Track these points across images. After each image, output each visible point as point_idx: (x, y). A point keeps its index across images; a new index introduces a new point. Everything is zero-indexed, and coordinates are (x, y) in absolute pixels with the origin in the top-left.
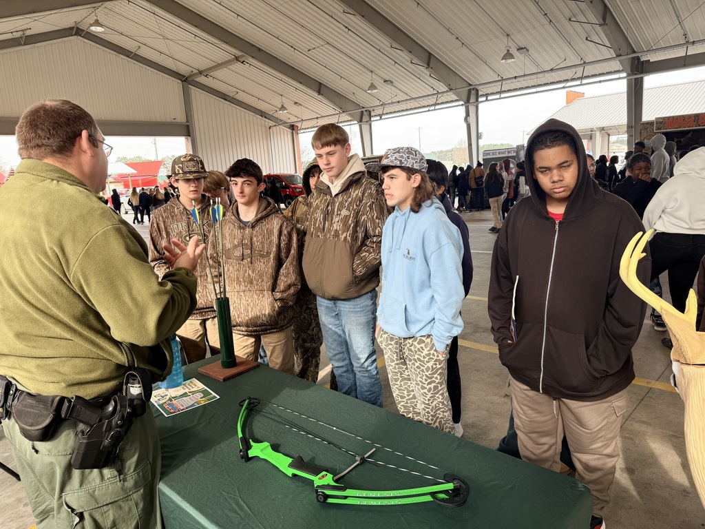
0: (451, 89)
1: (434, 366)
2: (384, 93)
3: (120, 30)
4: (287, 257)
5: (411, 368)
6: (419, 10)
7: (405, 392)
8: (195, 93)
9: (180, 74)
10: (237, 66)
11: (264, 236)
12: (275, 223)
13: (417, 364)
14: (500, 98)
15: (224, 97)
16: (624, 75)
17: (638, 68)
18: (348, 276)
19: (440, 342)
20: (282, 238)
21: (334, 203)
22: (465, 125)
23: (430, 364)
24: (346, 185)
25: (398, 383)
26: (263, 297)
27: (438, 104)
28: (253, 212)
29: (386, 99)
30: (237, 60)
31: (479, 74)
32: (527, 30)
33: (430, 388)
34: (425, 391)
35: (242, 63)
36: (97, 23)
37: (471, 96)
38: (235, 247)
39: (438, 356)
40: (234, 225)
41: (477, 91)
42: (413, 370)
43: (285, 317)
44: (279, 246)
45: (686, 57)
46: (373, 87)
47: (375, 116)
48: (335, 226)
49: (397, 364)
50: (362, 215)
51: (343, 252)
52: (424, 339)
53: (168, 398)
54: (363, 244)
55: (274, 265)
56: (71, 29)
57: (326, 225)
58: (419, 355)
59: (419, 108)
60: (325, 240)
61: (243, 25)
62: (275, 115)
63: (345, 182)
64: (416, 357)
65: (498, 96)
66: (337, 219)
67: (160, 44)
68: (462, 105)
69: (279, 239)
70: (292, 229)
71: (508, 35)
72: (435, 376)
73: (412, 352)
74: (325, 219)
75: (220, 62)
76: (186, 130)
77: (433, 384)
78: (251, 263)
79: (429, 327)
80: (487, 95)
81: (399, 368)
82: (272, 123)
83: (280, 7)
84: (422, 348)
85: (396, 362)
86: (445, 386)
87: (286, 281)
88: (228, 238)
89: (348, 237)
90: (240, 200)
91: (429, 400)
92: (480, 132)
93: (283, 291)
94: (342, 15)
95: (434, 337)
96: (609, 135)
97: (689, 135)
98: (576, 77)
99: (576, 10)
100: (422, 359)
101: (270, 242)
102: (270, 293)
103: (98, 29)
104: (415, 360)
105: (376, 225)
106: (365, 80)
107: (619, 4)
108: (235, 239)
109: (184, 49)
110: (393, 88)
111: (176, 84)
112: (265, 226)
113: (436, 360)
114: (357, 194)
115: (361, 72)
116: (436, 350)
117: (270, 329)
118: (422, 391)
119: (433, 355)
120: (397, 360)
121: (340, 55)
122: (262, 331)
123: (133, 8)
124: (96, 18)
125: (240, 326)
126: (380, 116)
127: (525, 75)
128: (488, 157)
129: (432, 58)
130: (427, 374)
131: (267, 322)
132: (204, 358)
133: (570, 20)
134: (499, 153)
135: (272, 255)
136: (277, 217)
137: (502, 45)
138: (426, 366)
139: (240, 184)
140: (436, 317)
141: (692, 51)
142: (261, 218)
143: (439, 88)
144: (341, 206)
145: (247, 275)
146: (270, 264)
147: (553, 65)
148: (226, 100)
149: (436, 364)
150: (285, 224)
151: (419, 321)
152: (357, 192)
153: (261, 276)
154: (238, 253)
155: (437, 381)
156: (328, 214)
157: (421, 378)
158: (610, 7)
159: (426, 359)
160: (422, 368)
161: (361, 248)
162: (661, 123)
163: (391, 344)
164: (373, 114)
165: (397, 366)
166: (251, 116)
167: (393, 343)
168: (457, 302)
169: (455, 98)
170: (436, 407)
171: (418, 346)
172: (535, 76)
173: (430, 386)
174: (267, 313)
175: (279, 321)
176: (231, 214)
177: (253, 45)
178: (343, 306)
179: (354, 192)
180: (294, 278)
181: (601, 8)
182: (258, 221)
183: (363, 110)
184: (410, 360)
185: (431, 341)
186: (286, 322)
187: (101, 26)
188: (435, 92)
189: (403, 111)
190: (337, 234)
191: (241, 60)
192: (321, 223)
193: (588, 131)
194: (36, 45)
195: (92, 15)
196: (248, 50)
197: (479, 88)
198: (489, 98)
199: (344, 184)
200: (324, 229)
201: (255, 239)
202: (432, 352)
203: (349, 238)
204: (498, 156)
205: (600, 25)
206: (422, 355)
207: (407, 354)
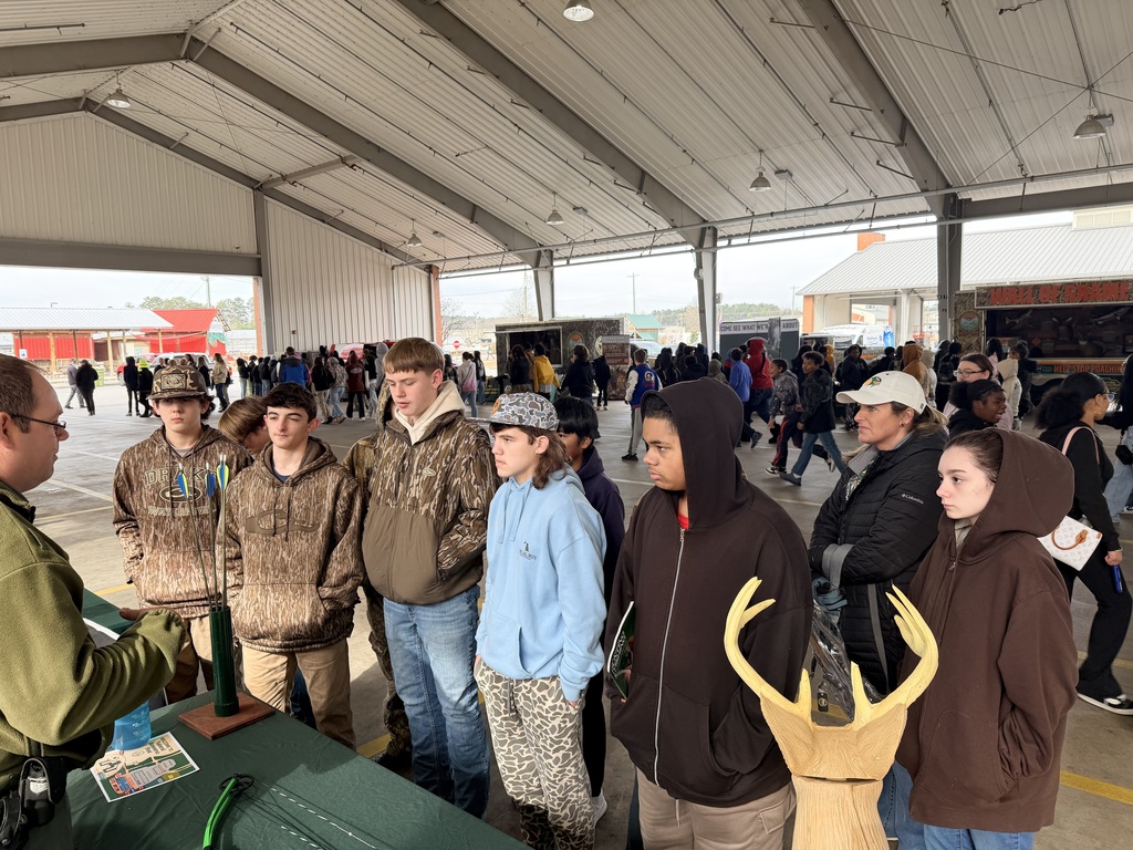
0: (675, 227)
1: (563, 725)
2: (574, 225)
3: (158, 107)
4: (344, 532)
5: (529, 726)
6: (627, 106)
7: (516, 761)
8: (274, 208)
9: (251, 179)
10: (344, 171)
11: (310, 499)
12: (330, 480)
13: (538, 722)
14: (749, 244)
15: (321, 217)
16: (933, 218)
17: (954, 211)
18: (429, 570)
19: (570, 687)
20: (338, 503)
21: (412, 455)
22: (695, 282)
23: (556, 723)
24: (433, 429)
25: (505, 748)
26: (302, 594)
27: (656, 247)
28: (296, 462)
29: (577, 235)
30: (344, 163)
31: (719, 207)
32: (790, 145)
33: (557, 758)
34: (550, 761)
35: (352, 167)
36: (119, 94)
37: (705, 237)
38: (263, 514)
39: (567, 709)
40: (264, 481)
41: (715, 230)
42: (531, 730)
43: (335, 626)
44: (333, 515)
45: (1023, 197)
46: (555, 216)
47: (560, 258)
48: (413, 490)
49: (505, 719)
50: (455, 476)
51: (423, 533)
52: (547, 682)
53: (119, 767)
54: (455, 519)
55: (323, 544)
56: (78, 99)
57: (400, 489)
58: (540, 708)
59: (628, 250)
60: (398, 512)
61: (355, 111)
62: (403, 248)
63: (431, 425)
64: (536, 710)
65: (745, 240)
66: (416, 482)
67: (220, 132)
68: (691, 251)
69: (335, 504)
70: (355, 490)
71: (761, 151)
72: (564, 739)
73: (530, 701)
74: (398, 479)
75: (316, 164)
76: (256, 266)
77: (562, 752)
78: (286, 539)
79: (555, 663)
80: (730, 237)
81: (507, 725)
82: (396, 261)
83: (413, 88)
84: (544, 696)
85: (503, 716)
86: (579, 752)
87: (341, 570)
88: (251, 500)
89: (431, 510)
90: (277, 441)
91: (555, 776)
92: (717, 292)
93: (335, 586)
94: (508, 107)
95: (562, 679)
96: (922, 300)
97: (1028, 315)
98: (862, 217)
99: (862, 122)
100: (545, 714)
101: (319, 509)
102: (314, 587)
103: (122, 104)
104: (534, 715)
105: (475, 494)
106: (544, 205)
107: (924, 116)
108: (262, 502)
109: (259, 140)
110: (586, 219)
111: (245, 194)
112: (313, 484)
113: (565, 716)
114: (448, 445)
115: (539, 193)
116: (564, 700)
117: (310, 644)
118: (546, 761)
119: (561, 708)
120: (505, 712)
121: (505, 165)
122: (297, 646)
123: (179, 75)
124: (118, 86)
125: (264, 637)
126: (568, 259)
127: (785, 212)
128: (728, 332)
129: (647, 178)
130: (553, 736)
131: (306, 633)
132: (194, 694)
133: (852, 134)
134: (744, 328)
135: (320, 529)
136: (334, 470)
137: (751, 165)
138: (550, 725)
139: (281, 418)
140: (565, 648)
141: (1033, 189)
142: (308, 472)
143: (657, 223)
144: (423, 462)
145: (278, 558)
146: (317, 542)
147: (829, 199)
148: (324, 222)
149: (565, 722)
150: (345, 481)
151: (539, 654)
152: (447, 441)
153: (301, 562)
154: (267, 524)
155: (567, 747)
156: (403, 471)
157: (544, 741)
158: (910, 119)
159: (550, 715)
160: (545, 727)
161: (452, 527)
162: (985, 295)
163: (498, 688)
164: (556, 255)
165: (504, 723)
166: (363, 249)
167: (500, 685)
168: (595, 625)
169: (681, 239)
170: (566, 786)
171: (539, 694)
172: (803, 213)
173: (556, 754)
174: (306, 621)
175: (326, 632)
176: (261, 463)
177: (369, 142)
178: (423, 613)
179: (443, 442)
180: (353, 565)
181: (898, 120)
182: (302, 476)
183: (541, 249)
184: (527, 714)
185: (558, 686)
186: (336, 633)
187: (125, 98)
188: (652, 229)
189: (602, 253)
190: (415, 505)
191: (351, 163)
192: (392, 484)
193: (889, 294)
194: (17, 122)
195: (112, 81)
196: (359, 148)
197: (718, 226)
198: (734, 242)
199: (428, 428)
200: (396, 494)
201: (295, 503)
202: (558, 703)
203: (433, 512)
204: (742, 332)
205: (897, 146)
206: (545, 708)
207: (521, 704)
